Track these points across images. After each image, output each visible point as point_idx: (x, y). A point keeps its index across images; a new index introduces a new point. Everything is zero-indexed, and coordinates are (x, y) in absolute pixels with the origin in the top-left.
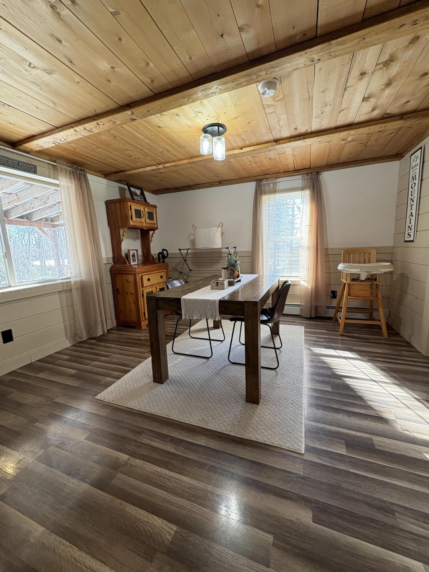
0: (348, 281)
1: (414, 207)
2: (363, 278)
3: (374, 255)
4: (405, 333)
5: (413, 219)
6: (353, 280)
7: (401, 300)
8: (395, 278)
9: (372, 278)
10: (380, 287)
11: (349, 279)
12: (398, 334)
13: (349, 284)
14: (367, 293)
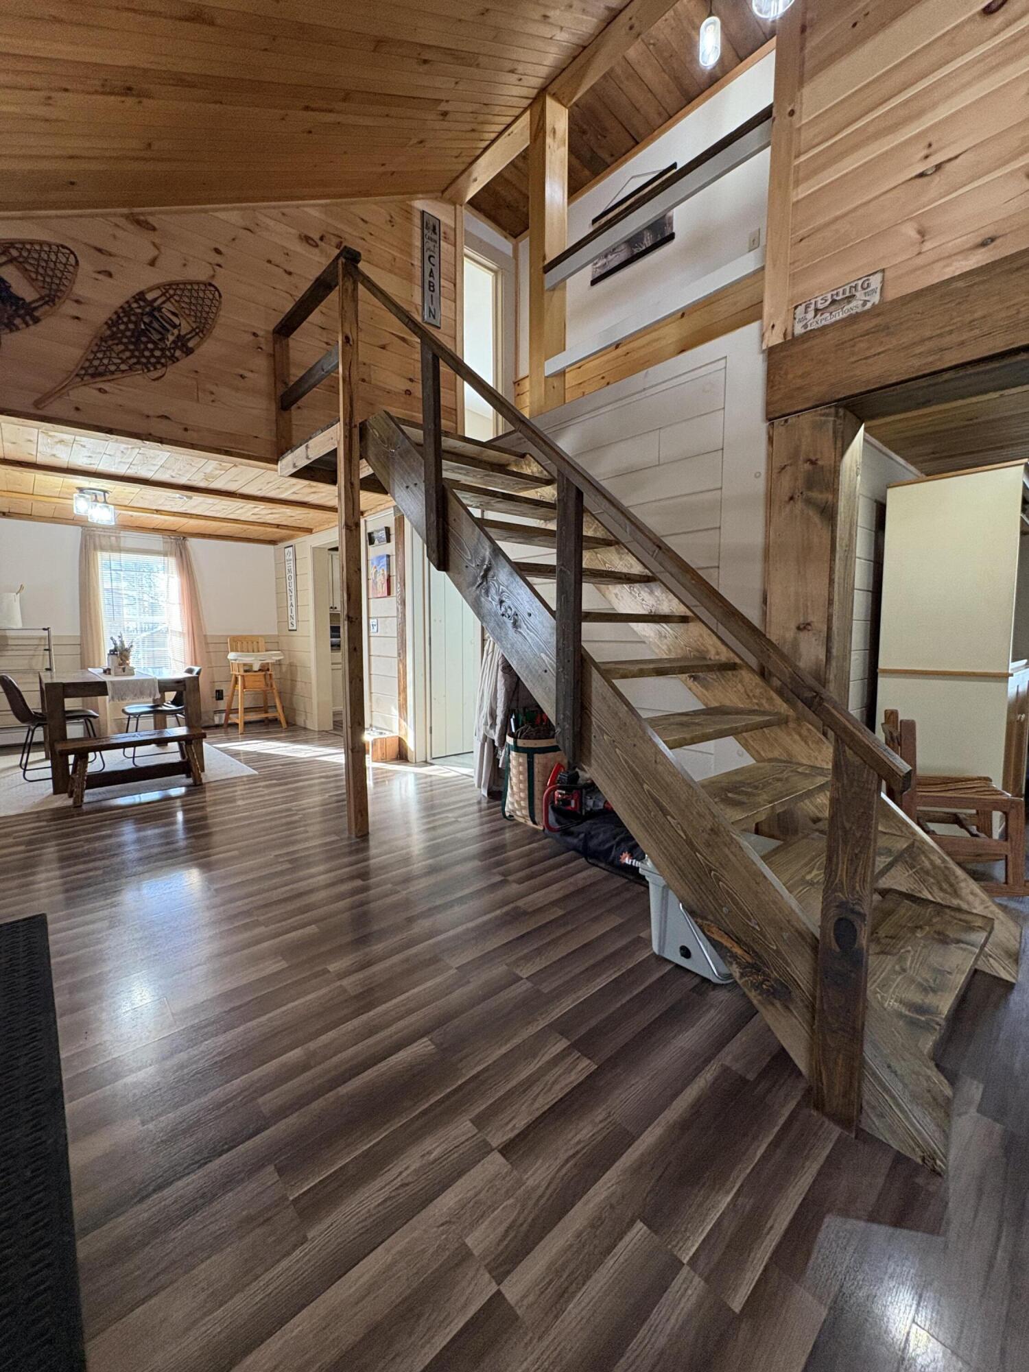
0: (242, 673)
1: (293, 598)
2: (256, 668)
3: (262, 644)
4: (300, 720)
5: (294, 609)
6: (246, 671)
7: (293, 688)
8: (284, 669)
9: (264, 669)
10: (274, 677)
11: (242, 670)
12: (295, 725)
13: (243, 676)
14: (262, 685)
